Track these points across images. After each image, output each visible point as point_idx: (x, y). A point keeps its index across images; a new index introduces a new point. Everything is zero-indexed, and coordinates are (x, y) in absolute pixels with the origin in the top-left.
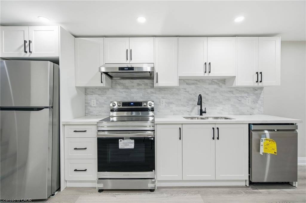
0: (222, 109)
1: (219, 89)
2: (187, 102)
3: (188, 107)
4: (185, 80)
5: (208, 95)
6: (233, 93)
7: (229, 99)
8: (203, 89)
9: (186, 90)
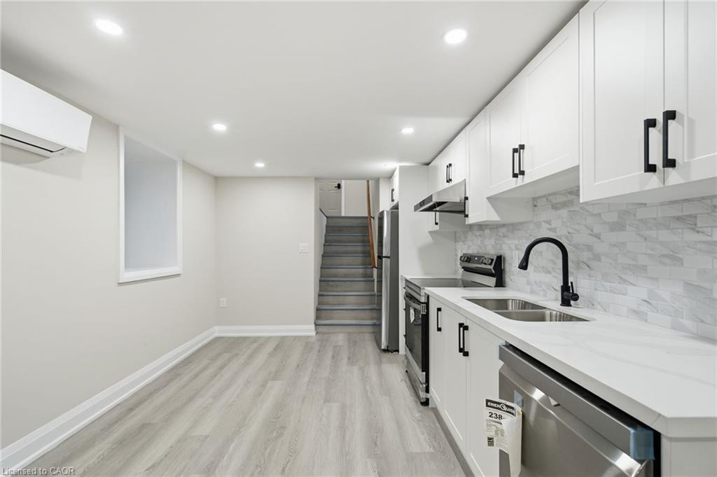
0: (646, 297)
1: (635, 215)
2: (552, 260)
3: (555, 277)
4: (550, 198)
5: (600, 239)
6: (694, 228)
7: (674, 258)
8: (586, 219)
9: (550, 225)
